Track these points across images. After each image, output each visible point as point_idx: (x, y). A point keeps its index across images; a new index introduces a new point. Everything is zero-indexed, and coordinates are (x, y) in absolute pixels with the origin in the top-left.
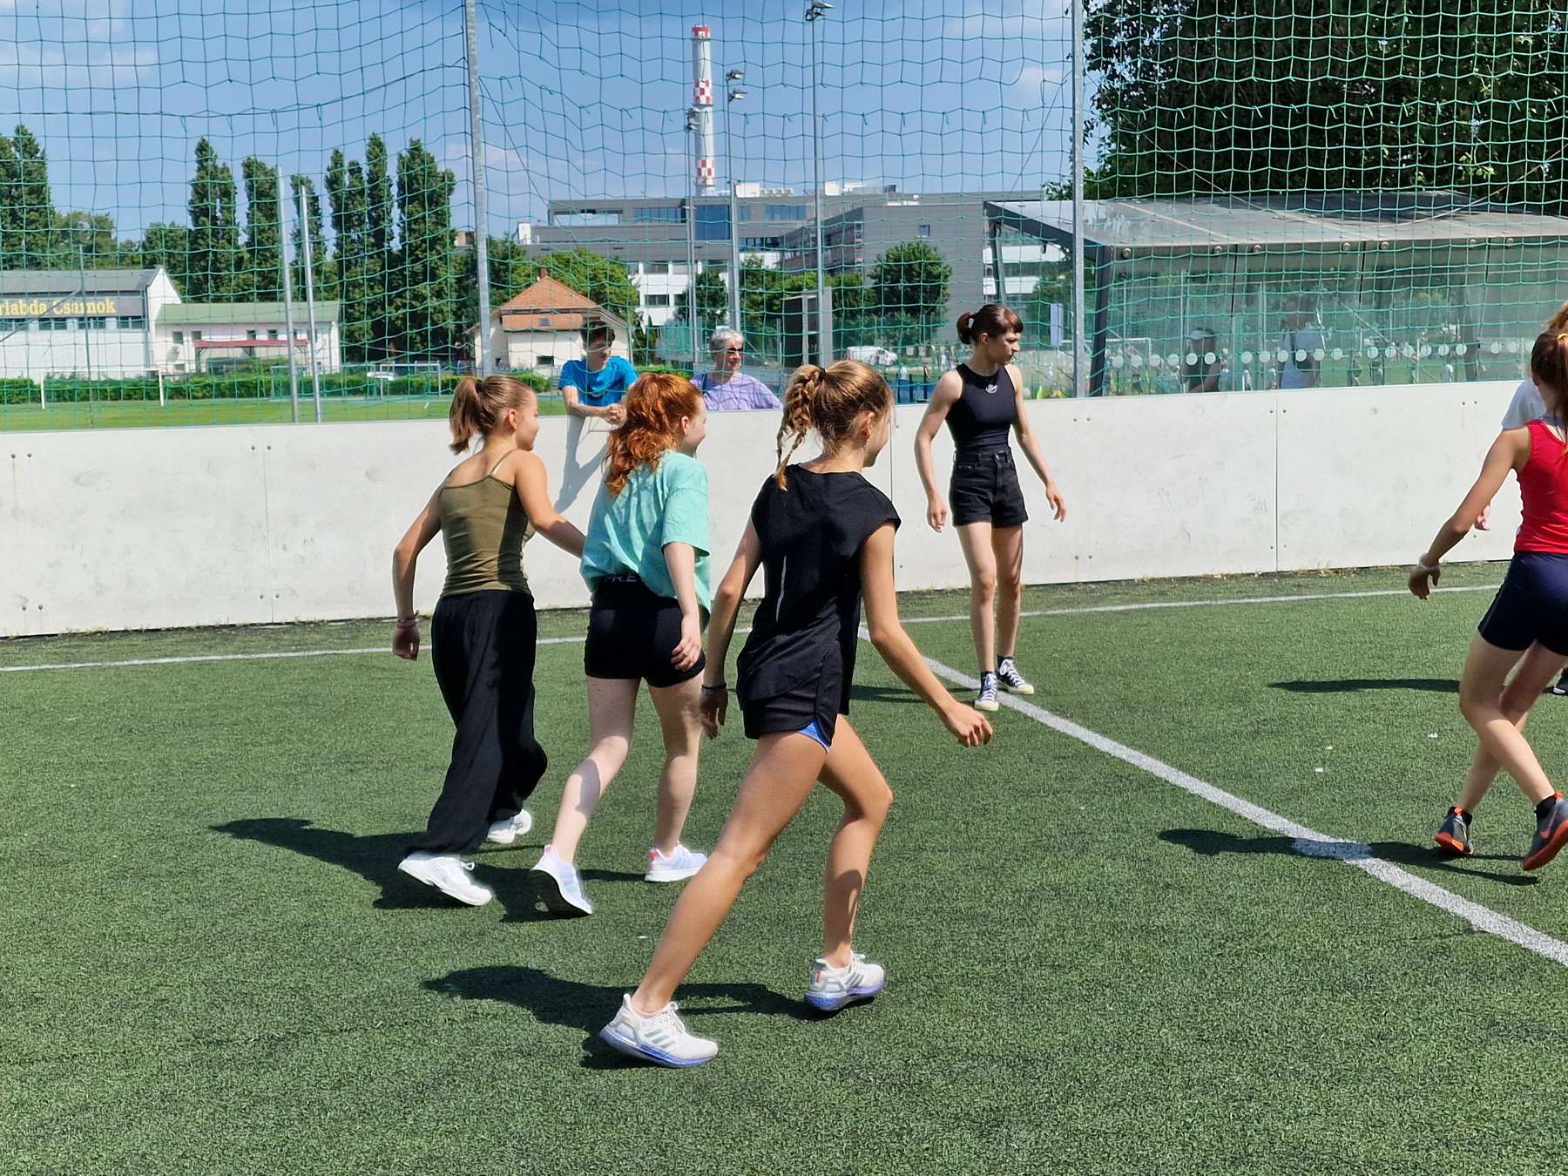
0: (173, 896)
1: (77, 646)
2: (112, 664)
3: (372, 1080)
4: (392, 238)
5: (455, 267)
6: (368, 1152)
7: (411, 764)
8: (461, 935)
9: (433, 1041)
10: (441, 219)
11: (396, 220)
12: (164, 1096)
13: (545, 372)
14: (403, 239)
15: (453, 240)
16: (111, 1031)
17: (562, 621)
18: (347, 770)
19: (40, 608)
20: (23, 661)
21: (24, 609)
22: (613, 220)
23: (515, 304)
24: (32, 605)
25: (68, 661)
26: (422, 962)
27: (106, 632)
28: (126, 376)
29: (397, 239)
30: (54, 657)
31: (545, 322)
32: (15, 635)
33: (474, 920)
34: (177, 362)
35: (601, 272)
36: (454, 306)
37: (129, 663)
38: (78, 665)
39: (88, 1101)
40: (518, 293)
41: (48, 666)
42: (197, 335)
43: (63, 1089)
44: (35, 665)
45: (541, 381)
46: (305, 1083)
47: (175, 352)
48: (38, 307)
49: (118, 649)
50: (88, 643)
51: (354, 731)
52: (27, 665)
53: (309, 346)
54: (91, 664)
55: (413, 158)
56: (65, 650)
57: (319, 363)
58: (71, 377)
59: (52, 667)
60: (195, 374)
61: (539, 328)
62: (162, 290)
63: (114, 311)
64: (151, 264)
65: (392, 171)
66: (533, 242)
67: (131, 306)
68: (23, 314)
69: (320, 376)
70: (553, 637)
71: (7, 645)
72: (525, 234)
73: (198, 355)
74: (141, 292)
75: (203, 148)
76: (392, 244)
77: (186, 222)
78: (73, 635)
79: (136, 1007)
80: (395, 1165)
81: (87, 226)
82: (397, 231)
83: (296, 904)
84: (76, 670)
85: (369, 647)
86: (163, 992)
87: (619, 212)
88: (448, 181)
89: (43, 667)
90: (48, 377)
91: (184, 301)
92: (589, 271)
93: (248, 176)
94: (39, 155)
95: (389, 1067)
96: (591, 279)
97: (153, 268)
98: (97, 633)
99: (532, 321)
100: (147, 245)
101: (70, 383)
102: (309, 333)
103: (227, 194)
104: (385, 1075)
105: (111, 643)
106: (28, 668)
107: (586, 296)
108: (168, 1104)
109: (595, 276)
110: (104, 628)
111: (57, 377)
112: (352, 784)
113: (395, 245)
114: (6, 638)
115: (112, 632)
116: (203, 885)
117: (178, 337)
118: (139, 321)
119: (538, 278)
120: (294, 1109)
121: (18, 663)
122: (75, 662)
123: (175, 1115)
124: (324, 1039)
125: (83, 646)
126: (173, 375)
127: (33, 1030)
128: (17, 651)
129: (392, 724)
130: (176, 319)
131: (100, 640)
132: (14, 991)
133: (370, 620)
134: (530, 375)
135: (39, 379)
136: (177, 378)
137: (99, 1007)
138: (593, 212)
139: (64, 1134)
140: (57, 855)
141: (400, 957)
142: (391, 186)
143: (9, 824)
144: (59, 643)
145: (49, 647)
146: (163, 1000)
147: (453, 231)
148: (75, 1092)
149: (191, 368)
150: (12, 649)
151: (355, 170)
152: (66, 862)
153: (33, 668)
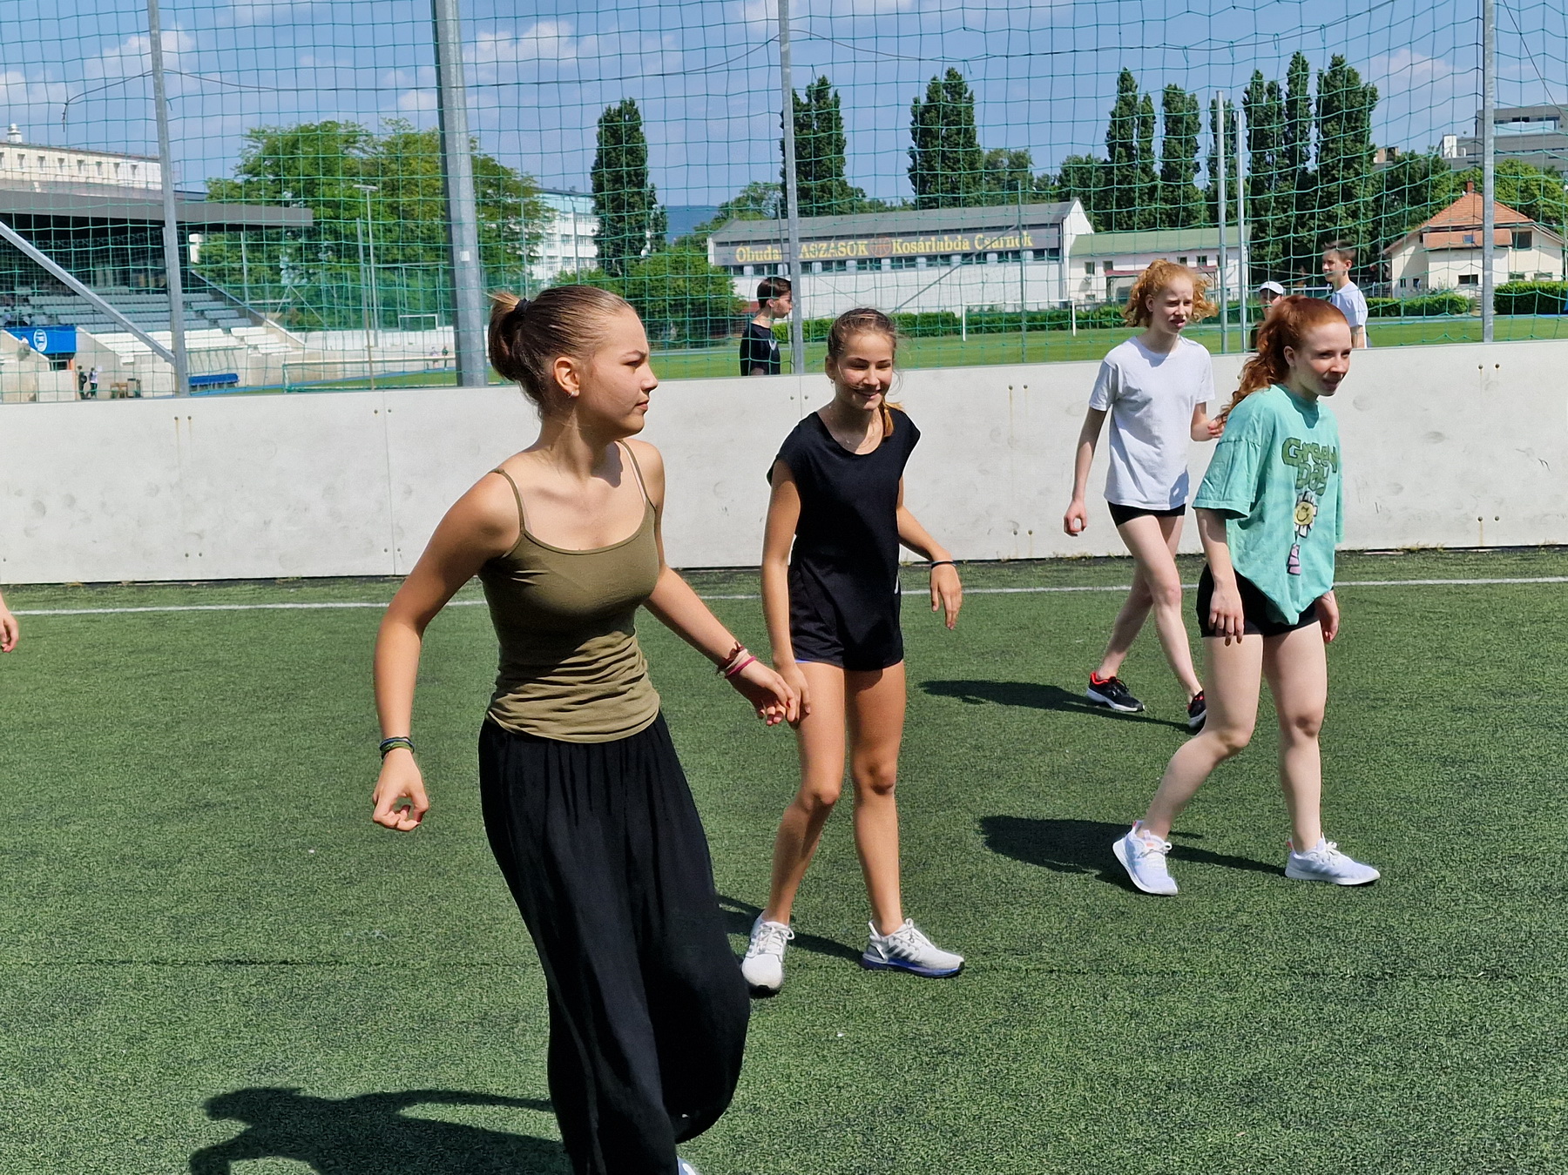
0: (1226, 822)
1: (1066, 570)
2: (1103, 589)
3: (1488, 1032)
4: (1308, 159)
5: (1373, 185)
6: (1505, 1106)
7: (1436, 704)
8: (1542, 889)
9: (1542, 997)
10: (1360, 139)
11: (1313, 139)
12: (1274, 1024)
13: (1466, 293)
14: (1319, 159)
15: (1372, 156)
16: (1203, 952)
17: (1562, 558)
18: (1368, 706)
19: (1030, 533)
20: (1019, 583)
21: (1015, 534)
22: (1549, 126)
23: (1439, 220)
24: (1023, 530)
25: (1060, 584)
26: (1508, 914)
27: (1090, 558)
28: (1040, 307)
29: (1313, 159)
30: (1046, 580)
31: (1471, 239)
32: (1006, 558)
33: (1552, 873)
34: (1089, 293)
35: (1535, 183)
36: (1371, 225)
37: (1118, 588)
38: (1070, 589)
39: (1200, 1019)
40: (1440, 209)
41: (1043, 589)
42: (1108, 266)
43: (1172, 1004)
44: (1030, 587)
45: (1462, 300)
46: (1417, 1027)
47: (1087, 282)
48: (963, 244)
49: (1104, 574)
50: (1073, 568)
51: (1364, 666)
52: (1022, 587)
53: (1219, 273)
54: (1082, 589)
55: (1334, 73)
56: (1055, 574)
57: (1228, 290)
58: (989, 309)
59: (1046, 590)
60: (1106, 304)
61: (1463, 246)
62: (1077, 222)
63: (1030, 244)
64: (1065, 197)
65: (1312, 90)
66: (1459, 154)
67: (1046, 239)
68: (948, 250)
69: (1229, 302)
70: (1556, 576)
71: (1001, 567)
72: (1451, 148)
73: (1109, 285)
74: (1058, 225)
75: (1125, 81)
76: (1308, 164)
77: (1103, 154)
78: (1058, 560)
79: (1220, 930)
80: (1539, 1124)
81: (1006, 162)
82: (1313, 150)
83: (1354, 841)
84: (1070, 593)
85: (1356, 580)
86: (1244, 918)
87: (1555, 119)
88: (1371, 96)
89: (1038, 590)
90: (969, 310)
91: (1097, 231)
92: (1520, 183)
93: (1166, 103)
94: (967, 95)
95: (1502, 1020)
96: (1521, 192)
97: (1069, 200)
98: (1082, 558)
99: (1456, 239)
100: (1064, 177)
101: (988, 316)
102: (1219, 259)
103: (1146, 124)
104: (1502, 1028)
105: (1097, 568)
106: (1025, 590)
107: (1515, 209)
108: (1280, 1031)
109: (1527, 188)
110: (1089, 554)
111: (976, 310)
112: (1378, 721)
113: (1312, 166)
114: (998, 561)
115: (1095, 557)
116: (1253, 813)
117: (1090, 268)
118: (1055, 253)
119: (1464, 193)
120: (1411, 1051)
121: (1014, 585)
122: (1068, 585)
123: (1291, 1043)
124: (1424, 984)
125: (1072, 571)
126: (1084, 306)
127: (1127, 943)
128: (1010, 574)
129: (1401, 660)
130: (1088, 250)
131: (1084, 565)
132: (1098, 903)
133: (1352, 552)
134: (1450, 296)
135: (960, 313)
136: (1088, 308)
137: (1185, 926)
138: (1526, 120)
139: (1185, 1049)
140: (1101, 773)
141: (1481, 906)
142: (1310, 105)
143: (1049, 740)
144: (1048, 567)
145: (1038, 570)
146: (1246, 926)
147: (1373, 147)
148: (1186, 1009)
149: (1101, 297)
150: (1005, 571)
151: (1273, 90)
152: (1112, 781)
153: (1029, 590)
